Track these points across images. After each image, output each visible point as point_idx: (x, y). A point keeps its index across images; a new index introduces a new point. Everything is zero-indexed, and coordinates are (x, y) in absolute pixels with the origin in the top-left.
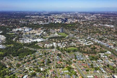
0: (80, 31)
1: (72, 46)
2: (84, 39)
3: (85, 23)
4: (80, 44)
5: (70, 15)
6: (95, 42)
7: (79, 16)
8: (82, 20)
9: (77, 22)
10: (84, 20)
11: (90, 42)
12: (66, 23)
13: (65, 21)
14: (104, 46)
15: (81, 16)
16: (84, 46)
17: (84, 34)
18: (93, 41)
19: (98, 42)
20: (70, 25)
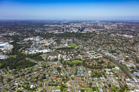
0: (93, 42)
1: (77, 59)
2: (93, 51)
3: (102, 33)
4: (87, 57)
5: (89, 24)
6: (105, 55)
7: (99, 25)
8: (100, 30)
9: (94, 31)
10: (102, 30)
11: (99, 54)
12: (82, 32)
13: (82, 31)
14: (114, 59)
15: (101, 25)
16: (91, 59)
17: (96, 45)
18: (104, 53)
19: (108, 55)
20: (85, 35)
